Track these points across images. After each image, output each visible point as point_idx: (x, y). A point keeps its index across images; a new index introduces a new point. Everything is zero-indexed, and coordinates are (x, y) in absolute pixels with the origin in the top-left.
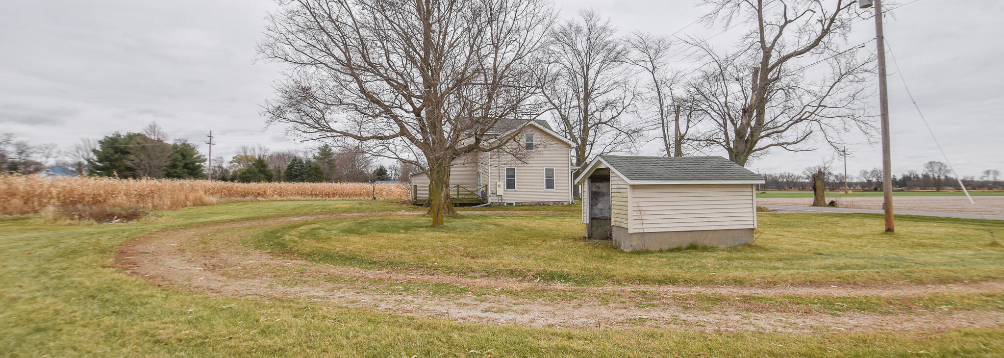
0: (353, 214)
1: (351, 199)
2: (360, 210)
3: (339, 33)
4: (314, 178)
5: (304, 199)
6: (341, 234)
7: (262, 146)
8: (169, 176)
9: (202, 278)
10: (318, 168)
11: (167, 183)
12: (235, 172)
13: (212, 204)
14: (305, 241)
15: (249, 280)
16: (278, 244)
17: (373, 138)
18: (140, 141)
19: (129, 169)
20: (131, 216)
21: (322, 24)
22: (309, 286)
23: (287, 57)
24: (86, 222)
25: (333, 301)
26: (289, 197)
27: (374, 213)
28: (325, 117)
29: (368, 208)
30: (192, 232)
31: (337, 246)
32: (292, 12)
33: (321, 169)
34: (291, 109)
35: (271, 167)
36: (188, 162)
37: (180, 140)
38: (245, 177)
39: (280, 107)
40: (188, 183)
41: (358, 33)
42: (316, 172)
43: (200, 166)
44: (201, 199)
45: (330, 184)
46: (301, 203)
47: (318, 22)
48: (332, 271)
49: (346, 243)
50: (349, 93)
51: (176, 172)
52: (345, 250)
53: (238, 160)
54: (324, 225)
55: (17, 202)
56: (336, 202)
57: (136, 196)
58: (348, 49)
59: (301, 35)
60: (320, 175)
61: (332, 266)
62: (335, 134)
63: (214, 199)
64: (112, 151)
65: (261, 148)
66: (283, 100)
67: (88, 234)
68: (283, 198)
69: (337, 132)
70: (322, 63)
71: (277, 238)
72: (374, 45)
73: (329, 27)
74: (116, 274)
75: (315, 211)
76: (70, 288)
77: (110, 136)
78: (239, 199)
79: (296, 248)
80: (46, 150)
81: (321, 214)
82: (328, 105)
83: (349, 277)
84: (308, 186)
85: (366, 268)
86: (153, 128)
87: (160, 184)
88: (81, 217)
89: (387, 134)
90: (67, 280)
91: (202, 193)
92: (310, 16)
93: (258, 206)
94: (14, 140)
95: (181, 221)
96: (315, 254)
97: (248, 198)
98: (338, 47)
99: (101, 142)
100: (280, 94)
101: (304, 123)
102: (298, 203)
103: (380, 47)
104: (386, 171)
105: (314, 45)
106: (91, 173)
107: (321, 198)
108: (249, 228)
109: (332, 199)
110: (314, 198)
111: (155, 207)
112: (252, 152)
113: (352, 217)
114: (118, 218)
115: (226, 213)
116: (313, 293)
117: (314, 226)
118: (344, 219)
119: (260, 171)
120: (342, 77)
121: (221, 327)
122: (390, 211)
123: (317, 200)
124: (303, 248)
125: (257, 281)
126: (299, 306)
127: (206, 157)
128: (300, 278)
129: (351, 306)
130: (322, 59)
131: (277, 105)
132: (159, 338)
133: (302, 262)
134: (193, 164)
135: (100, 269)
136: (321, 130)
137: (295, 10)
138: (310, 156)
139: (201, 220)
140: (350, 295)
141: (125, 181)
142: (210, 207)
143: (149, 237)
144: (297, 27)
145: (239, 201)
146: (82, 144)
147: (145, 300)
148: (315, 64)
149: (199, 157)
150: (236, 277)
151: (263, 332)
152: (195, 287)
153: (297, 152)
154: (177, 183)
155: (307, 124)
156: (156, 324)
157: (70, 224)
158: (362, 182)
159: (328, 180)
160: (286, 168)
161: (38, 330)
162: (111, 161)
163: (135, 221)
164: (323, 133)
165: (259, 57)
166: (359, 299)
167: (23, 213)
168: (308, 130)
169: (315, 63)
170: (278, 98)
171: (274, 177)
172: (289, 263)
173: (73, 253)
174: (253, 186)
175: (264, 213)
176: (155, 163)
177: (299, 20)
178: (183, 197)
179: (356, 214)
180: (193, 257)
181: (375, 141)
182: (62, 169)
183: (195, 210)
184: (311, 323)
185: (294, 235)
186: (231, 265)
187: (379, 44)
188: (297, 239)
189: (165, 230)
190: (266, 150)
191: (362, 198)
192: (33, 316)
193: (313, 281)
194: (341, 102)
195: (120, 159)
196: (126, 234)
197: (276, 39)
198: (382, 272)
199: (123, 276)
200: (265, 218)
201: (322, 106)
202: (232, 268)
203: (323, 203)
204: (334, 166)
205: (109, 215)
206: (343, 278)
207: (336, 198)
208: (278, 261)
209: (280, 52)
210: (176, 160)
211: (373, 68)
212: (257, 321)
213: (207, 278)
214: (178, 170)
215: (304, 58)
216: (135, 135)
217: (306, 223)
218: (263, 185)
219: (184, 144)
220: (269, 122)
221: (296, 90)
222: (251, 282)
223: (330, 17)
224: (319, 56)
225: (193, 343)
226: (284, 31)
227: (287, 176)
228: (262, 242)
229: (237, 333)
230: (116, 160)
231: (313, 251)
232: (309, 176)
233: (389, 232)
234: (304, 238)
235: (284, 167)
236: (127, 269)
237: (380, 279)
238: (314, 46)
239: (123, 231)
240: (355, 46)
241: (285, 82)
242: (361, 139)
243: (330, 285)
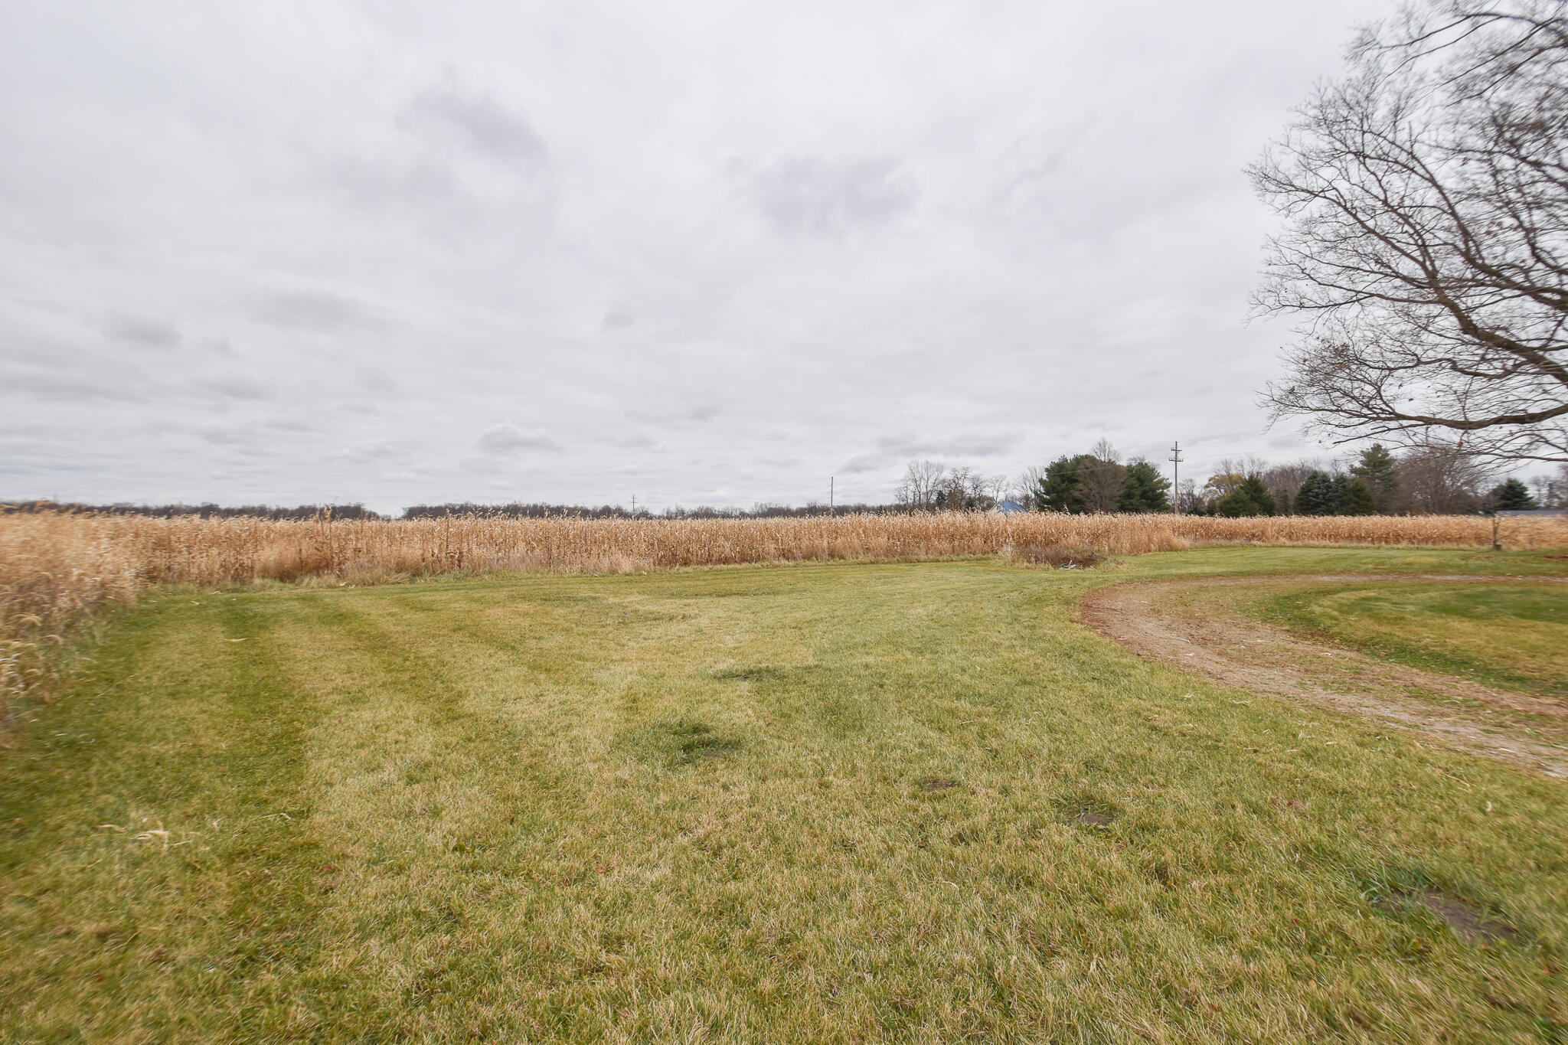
0: (1449, 578)
1: (1437, 547)
2: (1462, 570)
3: (1406, 228)
4: (1353, 508)
5: (1337, 545)
6: (1428, 613)
7: (1255, 457)
8: (1123, 509)
9: (1191, 655)
10: (1362, 490)
11: (1122, 519)
12: (1212, 501)
13: (1183, 549)
14: (1352, 618)
15: (1263, 670)
16: (1303, 619)
17: (1499, 421)
18: (1088, 465)
19: (1077, 501)
20: (1087, 561)
21: (1371, 224)
22: (1376, 698)
23: (1303, 300)
24: (1042, 565)
25: (1432, 735)
26: (1306, 542)
27: (1501, 578)
28: (1383, 393)
29: (1485, 567)
30: (1165, 587)
31: (1426, 634)
32: (1309, 221)
33: (1368, 490)
34: (1314, 389)
35: (1271, 491)
36: (1147, 488)
37: (1135, 459)
38: (1230, 508)
39: (1293, 389)
40: (1149, 518)
41: (1454, 214)
42: (1358, 497)
43: (1162, 494)
44: (1168, 541)
45: (1388, 518)
46: (1333, 552)
47: (1361, 222)
48: (1419, 680)
49: (1442, 631)
50: (1438, 339)
51: (1131, 504)
52: (1442, 646)
53: (1217, 482)
54: (1386, 594)
55: (978, 540)
56: (1406, 553)
57: (1089, 535)
58: (1428, 254)
59: (1331, 256)
60: (1364, 502)
61: (1415, 670)
62: (1405, 423)
63: (1185, 542)
64: (1059, 481)
65: (1253, 462)
66: (1299, 376)
67: (1047, 580)
68: (1295, 543)
69: (1410, 418)
70: (1372, 295)
71: (1299, 608)
72: (1494, 228)
73: (1385, 222)
74: (1087, 633)
75: (1364, 567)
76: (1044, 641)
77: (1057, 461)
78: (1223, 542)
79: (1336, 629)
80: (997, 482)
81: (1376, 574)
82: (1389, 369)
83: (1460, 698)
84: (1343, 521)
85: (1501, 687)
86: (1102, 446)
87: (1116, 520)
88: (1037, 560)
89: (1534, 409)
90: (1039, 632)
91: (1168, 533)
92: (1345, 217)
93: (1254, 554)
94: (970, 475)
95: (1146, 572)
96: (1377, 644)
97: (1236, 542)
98: (1408, 255)
99: (1047, 470)
100: (1294, 367)
101: (1337, 411)
102: (1324, 551)
103: (1511, 228)
104: (1525, 489)
105: (1356, 266)
106: (1042, 509)
107: (1370, 545)
108: (1248, 588)
109: (1395, 546)
110: (1355, 544)
111: (1111, 551)
112: (1239, 468)
113: (1447, 582)
114: (1073, 563)
115: (1206, 563)
116: (1385, 712)
117: (1364, 594)
118: (1429, 585)
119: (1253, 499)
120: (1422, 311)
121: (1236, 730)
122: (1544, 575)
123: (1363, 548)
124: (1350, 630)
125: (1275, 673)
126: (1362, 729)
127: (1170, 481)
128: (1353, 683)
129: (1476, 753)
130: (1371, 289)
131: (1287, 387)
132: (1156, 724)
133: (1353, 655)
134: (1154, 491)
135: (1068, 623)
136: (1374, 419)
137: (1316, 215)
138: (1344, 469)
139: (1173, 571)
140: (1471, 732)
141: (1076, 517)
142: (1182, 553)
143: (1113, 590)
144: (1320, 244)
145: (1222, 546)
146: (1029, 474)
147: (1127, 671)
148: (1358, 300)
149: (1161, 481)
150: (1241, 660)
151: (1307, 756)
152: (1185, 665)
153: (1318, 463)
154: (1137, 518)
155: (1345, 411)
156: (1148, 705)
157: (1027, 568)
158: (1464, 514)
159: (1383, 511)
160: (1297, 492)
161: (1025, 683)
162: (1058, 492)
163: (1092, 568)
164: (1379, 423)
165: (1255, 313)
166: (1493, 744)
167: (984, 553)
168: (1347, 422)
169: (1358, 297)
170: (1291, 374)
171: (1277, 507)
172: (1329, 653)
173: (1037, 601)
174: (1244, 522)
175: (1267, 565)
176: (1107, 492)
177: (1325, 231)
178: (1145, 538)
179: (1456, 578)
180: (1173, 622)
181: (1508, 428)
182: (1010, 503)
183: (1162, 557)
184: (1396, 764)
185: (1329, 607)
186: (1230, 642)
187: (1508, 221)
188: (1335, 613)
189: (1129, 582)
190: (1262, 464)
191: (1465, 546)
192: (1016, 665)
193: (1381, 692)
194: (1419, 359)
195: (1067, 490)
196: (1087, 583)
197: (1282, 277)
198: (1543, 700)
199: (1092, 634)
200: (1272, 574)
201: (1374, 374)
202: (1233, 647)
203: (1377, 553)
204: (1395, 485)
205: (1064, 559)
206: (1448, 698)
207: (1404, 544)
208: (1304, 647)
209: (1291, 296)
210: (1131, 487)
211: (1497, 277)
212: (1294, 736)
213: (1198, 655)
214: (1134, 501)
215: (1336, 295)
216: (1082, 457)
217: (1348, 588)
218: (1259, 521)
219: (1140, 464)
220: (1273, 417)
221: (1324, 353)
222: (1269, 674)
223: (1385, 202)
224: (1365, 282)
225: (1202, 743)
226: (1296, 259)
227: (1300, 504)
228: (1272, 611)
229: (1264, 745)
230: (1063, 491)
231: (1372, 639)
232: (1343, 503)
233: (1551, 619)
234: (1348, 613)
235: (1295, 490)
236: (1096, 627)
237: (1541, 715)
238: (1354, 268)
239: (1083, 580)
240: (1445, 244)
241: (1302, 345)
242: (1466, 426)
243: (1417, 705)
